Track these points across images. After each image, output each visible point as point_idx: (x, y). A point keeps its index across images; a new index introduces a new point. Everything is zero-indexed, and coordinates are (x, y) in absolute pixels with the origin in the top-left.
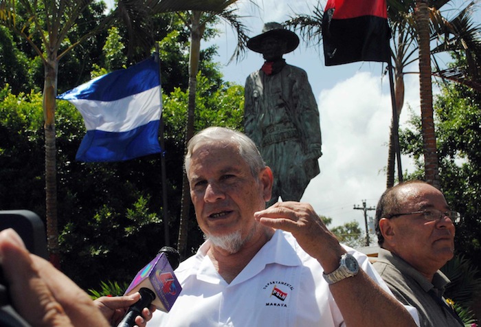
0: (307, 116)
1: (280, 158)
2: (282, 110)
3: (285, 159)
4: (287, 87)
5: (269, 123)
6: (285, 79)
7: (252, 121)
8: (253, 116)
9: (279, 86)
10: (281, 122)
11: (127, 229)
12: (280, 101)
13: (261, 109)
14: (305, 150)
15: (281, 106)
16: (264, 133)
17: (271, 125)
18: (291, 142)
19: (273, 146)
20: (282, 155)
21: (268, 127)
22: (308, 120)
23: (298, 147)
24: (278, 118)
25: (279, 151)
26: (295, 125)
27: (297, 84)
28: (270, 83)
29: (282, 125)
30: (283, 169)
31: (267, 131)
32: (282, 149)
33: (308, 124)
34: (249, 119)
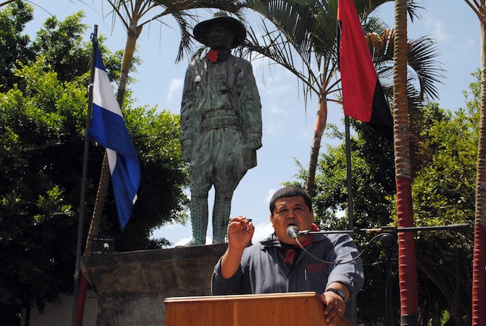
0: (249, 106)
1: (219, 144)
2: (224, 96)
3: (223, 146)
4: (232, 75)
5: (210, 108)
6: (231, 67)
7: (190, 107)
8: (191, 103)
9: (224, 72)
10: (223, 108)
11: (37, 217)
12: (224, 88)
13: (202, 93)
14: (245, 139)
15: (224, 92)
16: (203, 118)
17: (212, 110)
18: (232, 130)
19: (212, 131)
20: (221, 141)
21: (208, 112)
22: (250, 110)
23: (238, 136)
24: (220, 104)
25: (218, 137)
26: (237, 113)
27: (242, 74)
28: (215, 69)
29: (223, 111)
30: (221, 156)
31: (207, 116)
32: (221, 135)
33: (250, 114)
34: (187, 105)
